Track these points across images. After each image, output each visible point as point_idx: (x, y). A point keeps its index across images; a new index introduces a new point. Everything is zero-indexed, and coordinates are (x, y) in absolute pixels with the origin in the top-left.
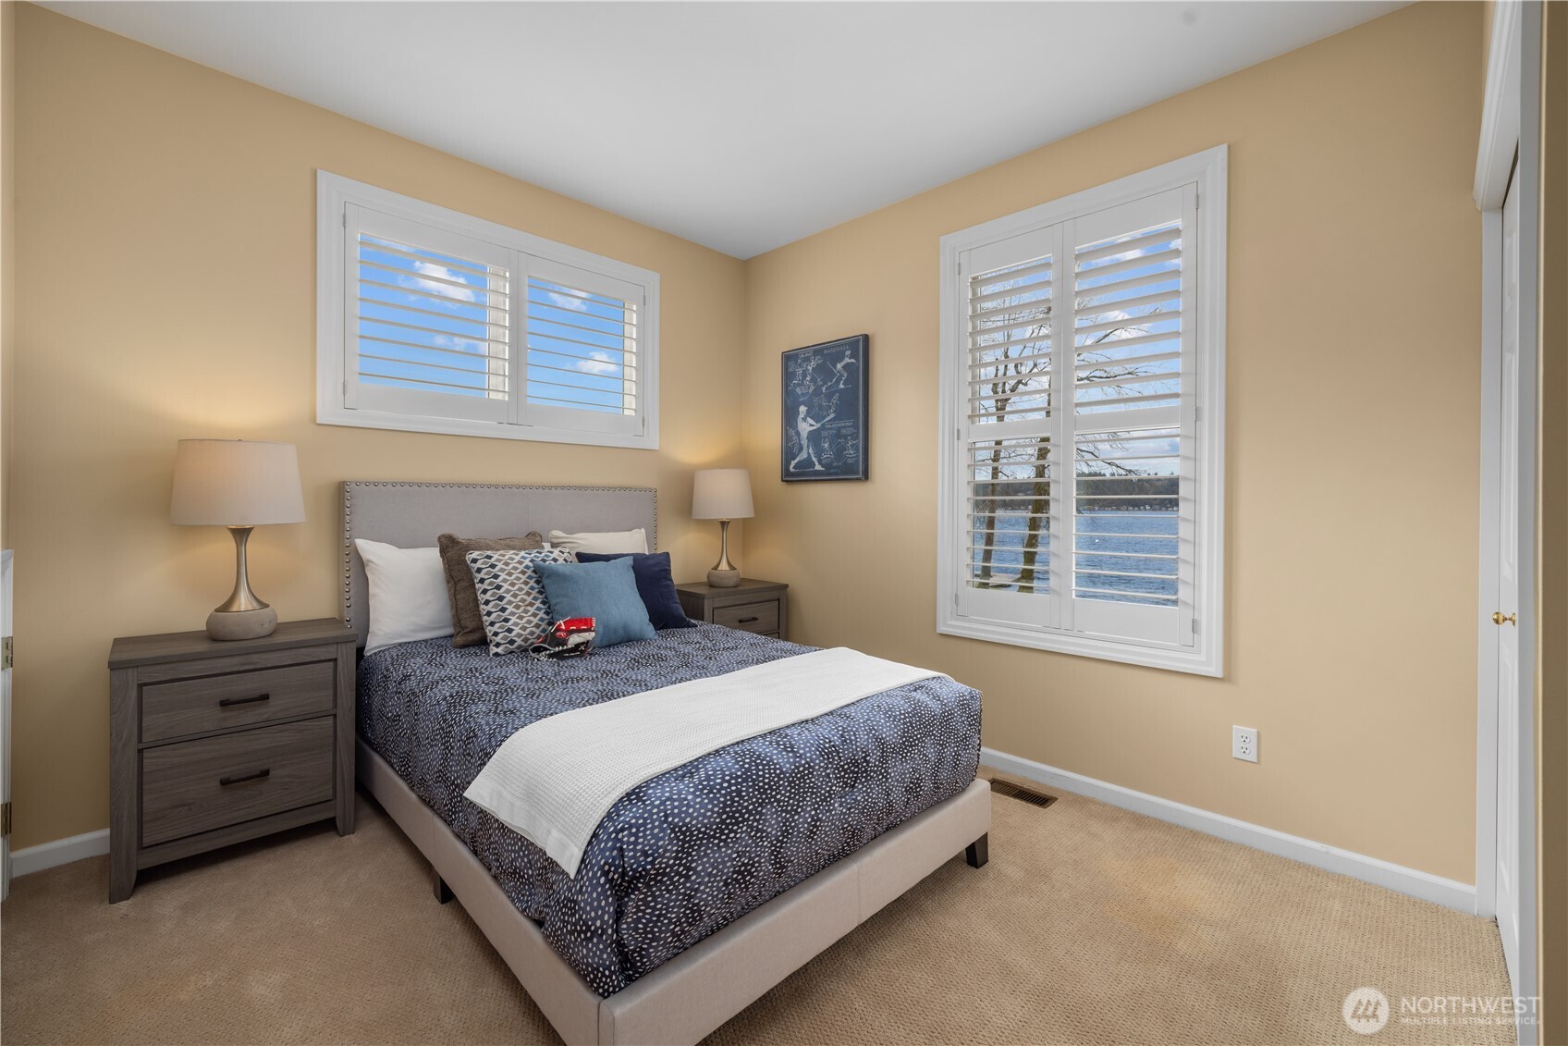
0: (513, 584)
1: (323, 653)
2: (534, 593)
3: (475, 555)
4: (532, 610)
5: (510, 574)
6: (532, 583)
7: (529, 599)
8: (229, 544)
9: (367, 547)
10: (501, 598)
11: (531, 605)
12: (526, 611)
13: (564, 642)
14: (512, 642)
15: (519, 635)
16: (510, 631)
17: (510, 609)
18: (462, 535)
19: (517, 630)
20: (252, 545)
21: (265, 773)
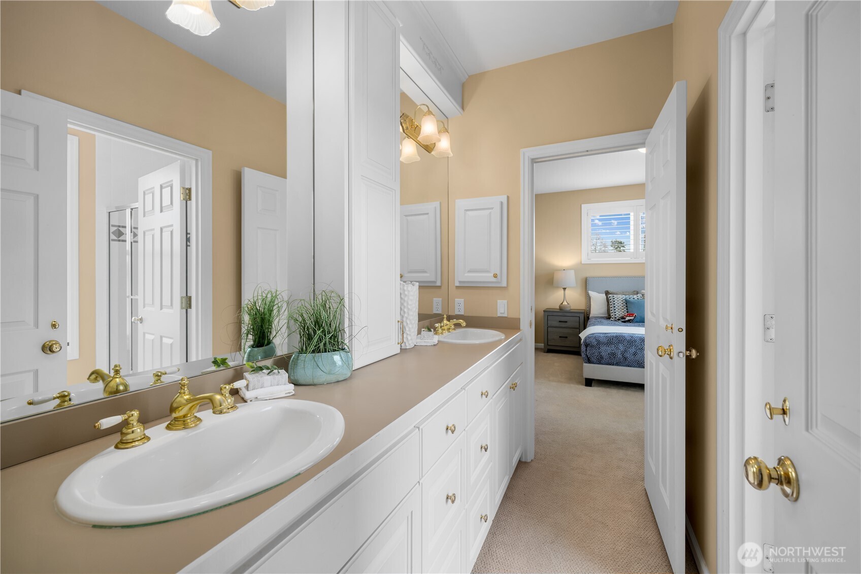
0: (618, 304)
1: (578, 315)
2: (625, 306)
3: (610, 295)
4: (623, 311)
5: (618, 301)
6: (624, 304)
7: (623, 308)
8: (562, 291)
9: (591, 293)
10: (615, 307)
11: (623, 309)
12: (621, 311)
13: (625, 319)
14: (616, 318)
15: (618, 316)
16: (615, 315)
17: (617, 310)
18: (610, 290)
19: (617, 315)
20: (567, 291)
21: (566, 337)
